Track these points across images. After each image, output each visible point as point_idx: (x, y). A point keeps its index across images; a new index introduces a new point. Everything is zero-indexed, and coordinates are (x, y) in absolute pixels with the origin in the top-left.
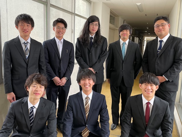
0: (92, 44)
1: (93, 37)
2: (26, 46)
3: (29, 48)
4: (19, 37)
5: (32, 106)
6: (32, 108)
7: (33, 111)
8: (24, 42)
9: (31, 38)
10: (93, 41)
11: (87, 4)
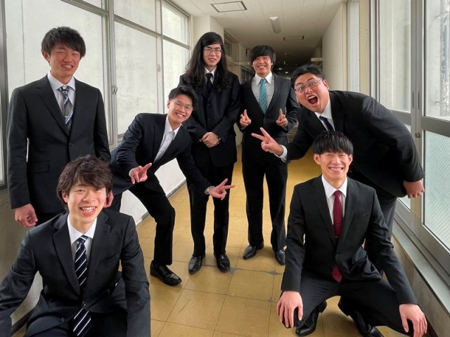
0: (211, 88)
1: (213, 73)
2: (65, 96)
3: (72, 101)
4: (50, 77)
5: (80, 235)
6: (80, 240)
7: (83, 247)
8: (62, 88)
9: (76, 80)
10: (212, 80)
11: (183, 19)
